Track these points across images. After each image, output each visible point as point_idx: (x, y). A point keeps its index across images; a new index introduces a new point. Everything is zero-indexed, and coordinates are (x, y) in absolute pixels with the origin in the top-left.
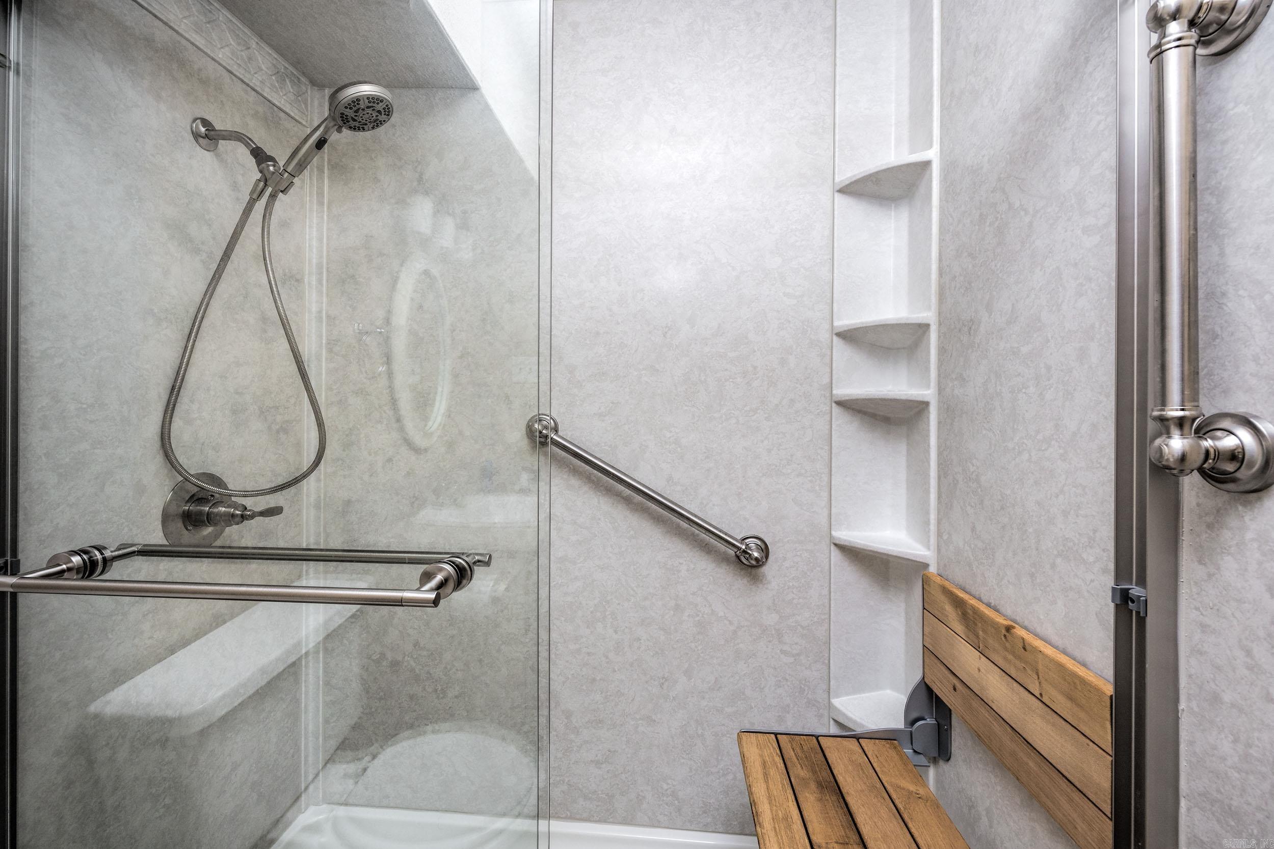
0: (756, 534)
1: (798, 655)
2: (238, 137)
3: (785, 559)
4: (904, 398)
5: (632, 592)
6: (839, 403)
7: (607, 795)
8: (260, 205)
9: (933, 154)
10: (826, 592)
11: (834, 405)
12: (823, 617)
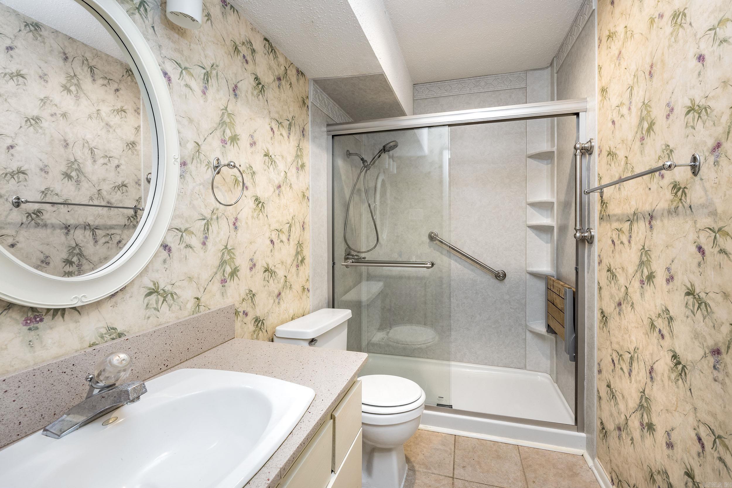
0: (502, 270)
1: (516, 309)
2: (356, 154)
3: (511, 278)
4: (547, 225)
5: (462, 288)
6: (529, 227)
7: (454, 352)
8: (363, 173)
9: (555, 149)
10: (525, 289)
11: (527, 227)
12: (524, 297)
